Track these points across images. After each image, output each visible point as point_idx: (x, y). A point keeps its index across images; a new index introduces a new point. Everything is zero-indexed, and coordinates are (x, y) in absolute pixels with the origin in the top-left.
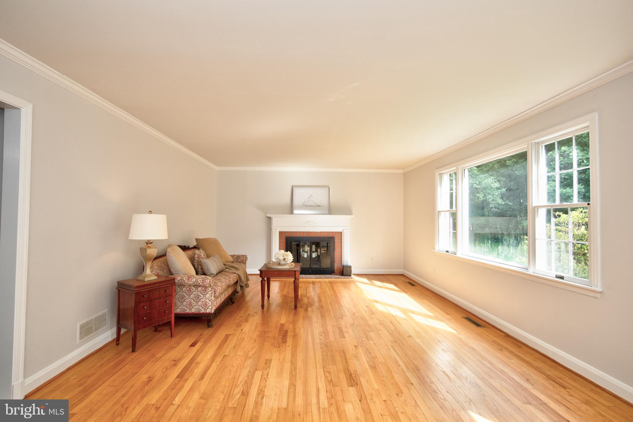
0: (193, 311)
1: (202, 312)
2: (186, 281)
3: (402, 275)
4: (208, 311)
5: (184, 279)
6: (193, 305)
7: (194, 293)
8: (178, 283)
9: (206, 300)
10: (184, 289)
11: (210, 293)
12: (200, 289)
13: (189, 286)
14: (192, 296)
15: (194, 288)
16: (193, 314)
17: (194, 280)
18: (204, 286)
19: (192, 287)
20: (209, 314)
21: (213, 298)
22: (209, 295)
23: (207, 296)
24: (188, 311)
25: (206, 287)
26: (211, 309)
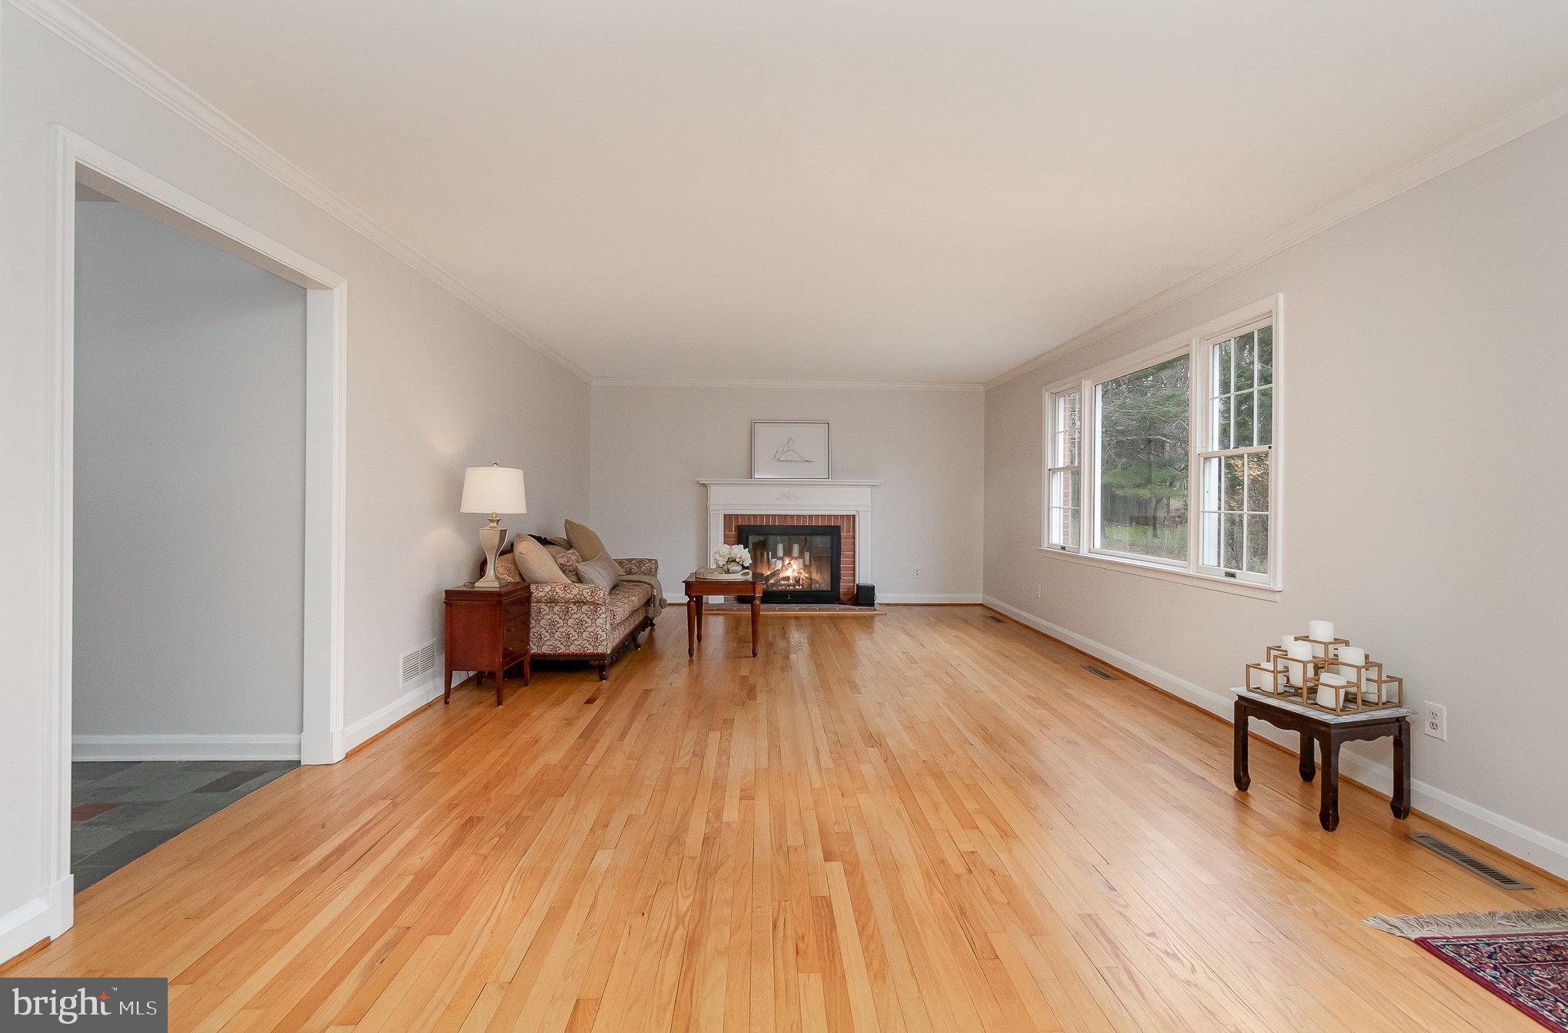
0: (573, 649)
1: (588, 652)
2: (560, 593)
3: (981, 605)
4: (601, 650)
5: (558, 590)
6: (573, 638)
7: (575, 616)
8: (546, 598)
9: (597, 629)
10: (557, 608)
11: (604, 616)
12: (585, 608)
13: (566, 602)
14: (571, 621)
15: (574, 607)
16: (573, 655)
17: (576, 591)
18: (593, 603)
19: (571, 605)
20: (602, 656)
21: (608, 626)
22: (603, 619)
23: (599, 622)
24: (563, 650)
25: (596, 605)
26: (606, 647)
